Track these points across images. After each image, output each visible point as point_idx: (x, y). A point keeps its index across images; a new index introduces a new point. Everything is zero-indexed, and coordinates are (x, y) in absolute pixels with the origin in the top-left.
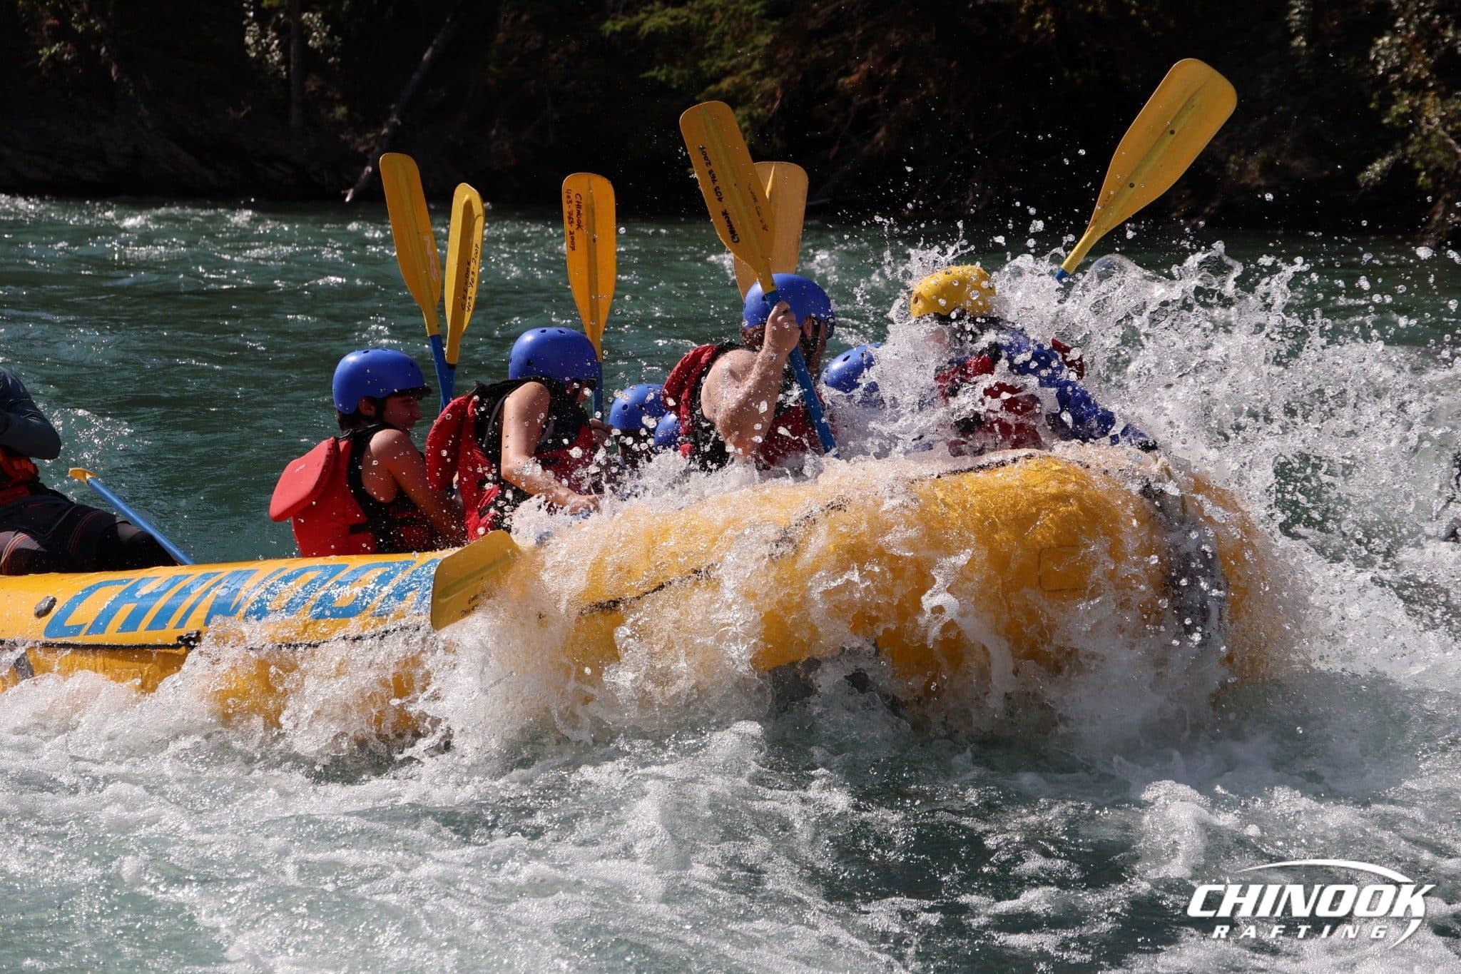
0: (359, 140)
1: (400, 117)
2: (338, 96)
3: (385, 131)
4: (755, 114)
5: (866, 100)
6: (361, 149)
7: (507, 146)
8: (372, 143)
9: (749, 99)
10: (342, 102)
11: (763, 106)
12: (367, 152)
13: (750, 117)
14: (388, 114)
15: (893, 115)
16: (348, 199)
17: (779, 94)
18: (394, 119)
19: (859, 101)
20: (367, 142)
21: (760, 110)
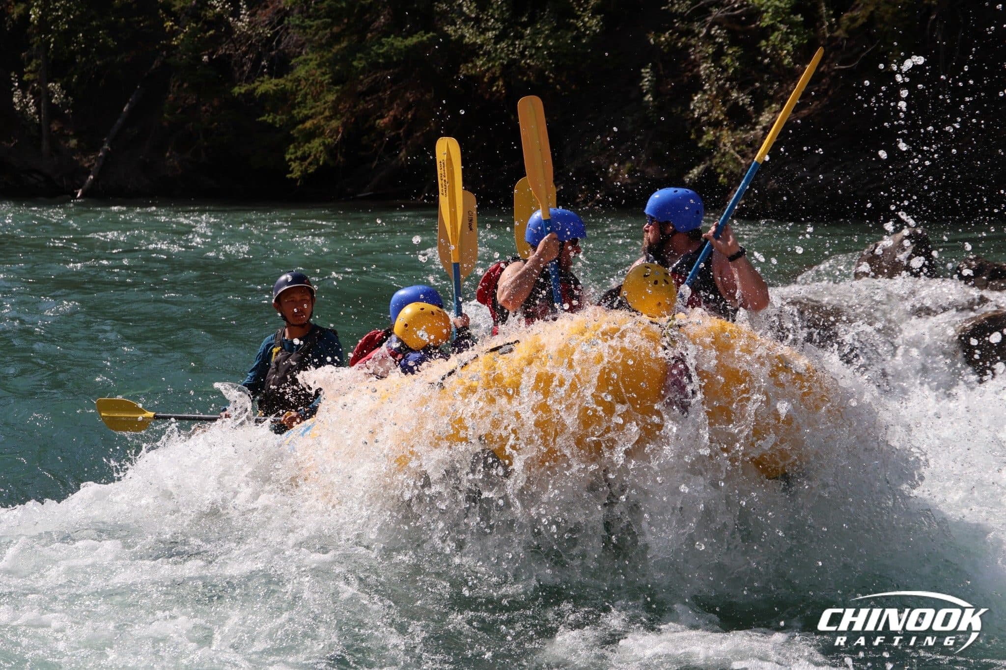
0: (84, 160)
1: (111, 145)
2: (71, 133)
3: (101, 154)
4: (327, 142)
5: (393, 134)
6: (87, 165)
7: (176, 163)
8: (93, 161)
9: (323, 133)
10: (74, 137)
11: (331, 137)
12: (89, 166)
13: (324, 144)
14: (102, 144)
15: (409, 142)
16: (79, 195)
17: (341, 130)
18: (106, 147)
19: (389, 134)
20: (89, 161)
21: (330, 140)
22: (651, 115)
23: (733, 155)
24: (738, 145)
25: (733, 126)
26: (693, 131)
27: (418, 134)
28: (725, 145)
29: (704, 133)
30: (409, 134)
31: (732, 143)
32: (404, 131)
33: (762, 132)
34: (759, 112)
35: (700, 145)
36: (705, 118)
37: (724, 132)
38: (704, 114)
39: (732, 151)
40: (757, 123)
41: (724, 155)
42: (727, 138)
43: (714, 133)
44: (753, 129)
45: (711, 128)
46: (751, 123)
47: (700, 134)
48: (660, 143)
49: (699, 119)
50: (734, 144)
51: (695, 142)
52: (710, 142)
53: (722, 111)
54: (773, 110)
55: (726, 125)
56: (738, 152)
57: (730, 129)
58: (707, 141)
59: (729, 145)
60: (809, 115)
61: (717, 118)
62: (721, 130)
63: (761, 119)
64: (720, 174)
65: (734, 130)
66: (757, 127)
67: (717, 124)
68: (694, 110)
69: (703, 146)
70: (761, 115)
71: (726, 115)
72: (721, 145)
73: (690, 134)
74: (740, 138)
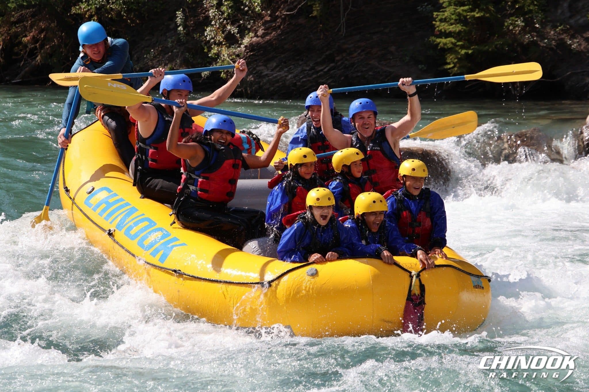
22: (182, 38)
23: (228, 61)
24: (231, 56)
25: (228, 45)
26: (205, 47)
27: (48, 47)
28: (224, 56)
29: (212, 48)
30: (42, 46)
31: (228, 54)
32: (39, 45)
33: (244, 49)
34: (242, 37)
35: (210, 55)
36: (213, 40)
37: (223, 48)
38: (212, 38)
39: (228, 59)
40: (241, 44)
41: (223, 61)
42: (225, 52)
43: (217, 49)
44: (239, 47)
45: (216, 46)
46: (238, 43)
47: (210, 49)
48: (187, 54)
49: (209, 41)
50: (229, 55)
51: (207, 54)
52: (215, 54)
53: (222, 37)
54: (250, 36)
55: (224, 44)
56: (231, 60)
57: (226, 46)
58: (214, 53)
59: (226, 55)
60: (270, 40)
61: (219, 41)
62: (222, 47)
63: (243, 41)
64: (221, 72)
65: (229, 47)
66: (242, 46)
67: (220, 44)
68: (207, 36)
69: (211, 56)
70: (244, 39)
71: (224, 39)
72: (222, 56)
73: (204, 49)
74: (232, 52)
